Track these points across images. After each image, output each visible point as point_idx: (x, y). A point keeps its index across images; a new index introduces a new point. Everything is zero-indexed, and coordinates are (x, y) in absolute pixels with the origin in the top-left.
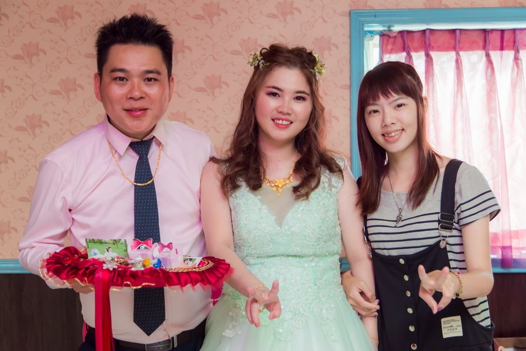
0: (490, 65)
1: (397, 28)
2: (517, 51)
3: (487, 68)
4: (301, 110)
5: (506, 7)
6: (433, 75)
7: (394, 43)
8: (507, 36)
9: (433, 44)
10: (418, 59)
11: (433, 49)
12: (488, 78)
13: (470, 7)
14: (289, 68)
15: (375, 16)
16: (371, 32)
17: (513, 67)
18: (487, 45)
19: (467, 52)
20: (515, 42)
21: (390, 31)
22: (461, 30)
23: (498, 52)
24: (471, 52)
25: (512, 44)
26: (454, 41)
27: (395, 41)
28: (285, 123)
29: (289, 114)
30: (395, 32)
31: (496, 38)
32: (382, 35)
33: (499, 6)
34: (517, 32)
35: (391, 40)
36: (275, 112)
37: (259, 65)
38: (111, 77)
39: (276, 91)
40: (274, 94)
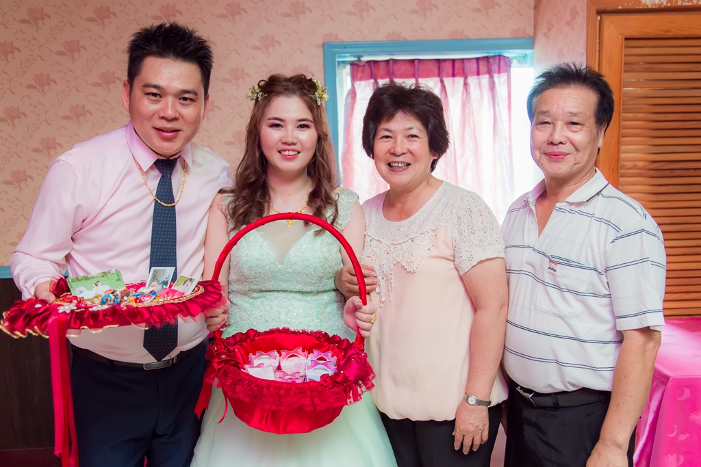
0: (444, 90)
1: (365, 59)
2: (466, 78)
4: (307, 137)
5: (454, 40)
7: (363, 72)
8: (457, 65)
9: (396, 72)
11: (396, 77)
15: (345, 48)
16: (344, 62)
17: (463, 91)
18: (441, 73)
19: (425, 79)
20: (463, 70)
21: (359, 60)
22: (419, 60)
23: (451, 79)
24: (428, 79)
25: (461, 71)
26: (413, 70)
27: (364, 69)
28: (291, 153)
29: (294, 144)
30: (364, 62)
31: (448, 67)
32: (352, 64)
33: (449, 39)
34: (465, 61)
35: (361, 69)
36: (280, 144)
37: (257, 98)
38: (143, 91)
39: (278, 122)
40: (277, 126)
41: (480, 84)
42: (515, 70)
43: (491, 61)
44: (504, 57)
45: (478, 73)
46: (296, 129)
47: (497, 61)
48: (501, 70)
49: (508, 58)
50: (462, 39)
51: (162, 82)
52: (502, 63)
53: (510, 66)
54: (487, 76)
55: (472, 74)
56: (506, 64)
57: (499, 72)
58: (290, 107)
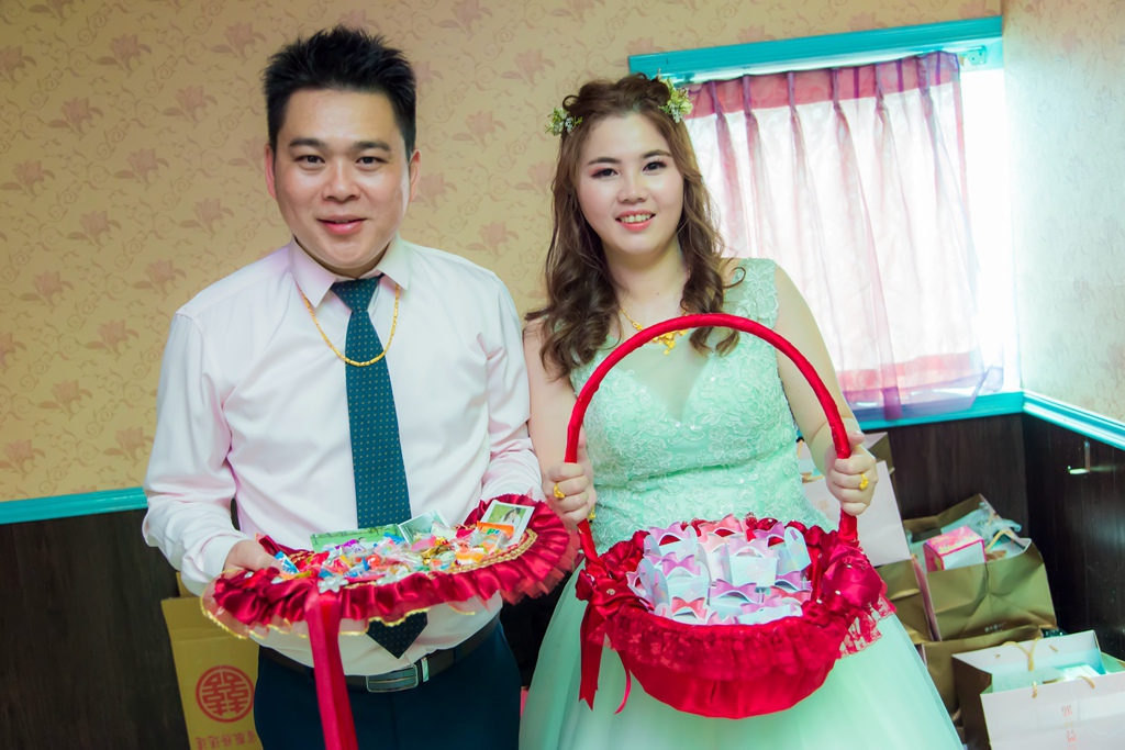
0: (841, 122)
1: (701, 78)
2: (880, 97)
3: (838, 126)
5: (859, 32)
6: (760, 144)
7: (696, 102)
8: (863, 76)
9: (756, 98)
10: (734, 122)
11: (757, 107)
12: (841, 141)
13: (806, 35)
14: (618, 116)
15: (667, 62)
17: (876, 122)
18: (835, 92)
19: (806, 106)
20: (875, 83)
21: (689, 82)
22: (795, 72)
23: (852, 101)
24: (812, 105)
25: (871, 87)
26: (785, 91)
27: (698, 97)
29: (641, 200)
30: (697, 85)
31: (845, 81)
33: (849, 31)
34: (877, 68)
35: (694, 97)
37: (565, 128)
38: (292, 155)
39: (608, 166)
40: (607, 172)
41: (904, 105)
42: (968, 75)
43: (924, 63)
44: (947, 54)
45: (901, 88)
46: (642, 173)
47: (934, 63)
48: (942, 80)
49: (955, 55)
50: (875, 31)
51: (321, 134)
52: (943, 66)
53: (958, 70)
54: (917, 91)
55: (891, 90)
56: (951, 65)
57: (938, 82)
58: (626, 134)
